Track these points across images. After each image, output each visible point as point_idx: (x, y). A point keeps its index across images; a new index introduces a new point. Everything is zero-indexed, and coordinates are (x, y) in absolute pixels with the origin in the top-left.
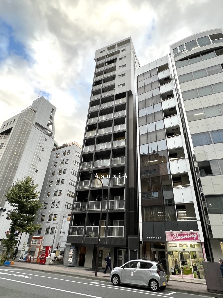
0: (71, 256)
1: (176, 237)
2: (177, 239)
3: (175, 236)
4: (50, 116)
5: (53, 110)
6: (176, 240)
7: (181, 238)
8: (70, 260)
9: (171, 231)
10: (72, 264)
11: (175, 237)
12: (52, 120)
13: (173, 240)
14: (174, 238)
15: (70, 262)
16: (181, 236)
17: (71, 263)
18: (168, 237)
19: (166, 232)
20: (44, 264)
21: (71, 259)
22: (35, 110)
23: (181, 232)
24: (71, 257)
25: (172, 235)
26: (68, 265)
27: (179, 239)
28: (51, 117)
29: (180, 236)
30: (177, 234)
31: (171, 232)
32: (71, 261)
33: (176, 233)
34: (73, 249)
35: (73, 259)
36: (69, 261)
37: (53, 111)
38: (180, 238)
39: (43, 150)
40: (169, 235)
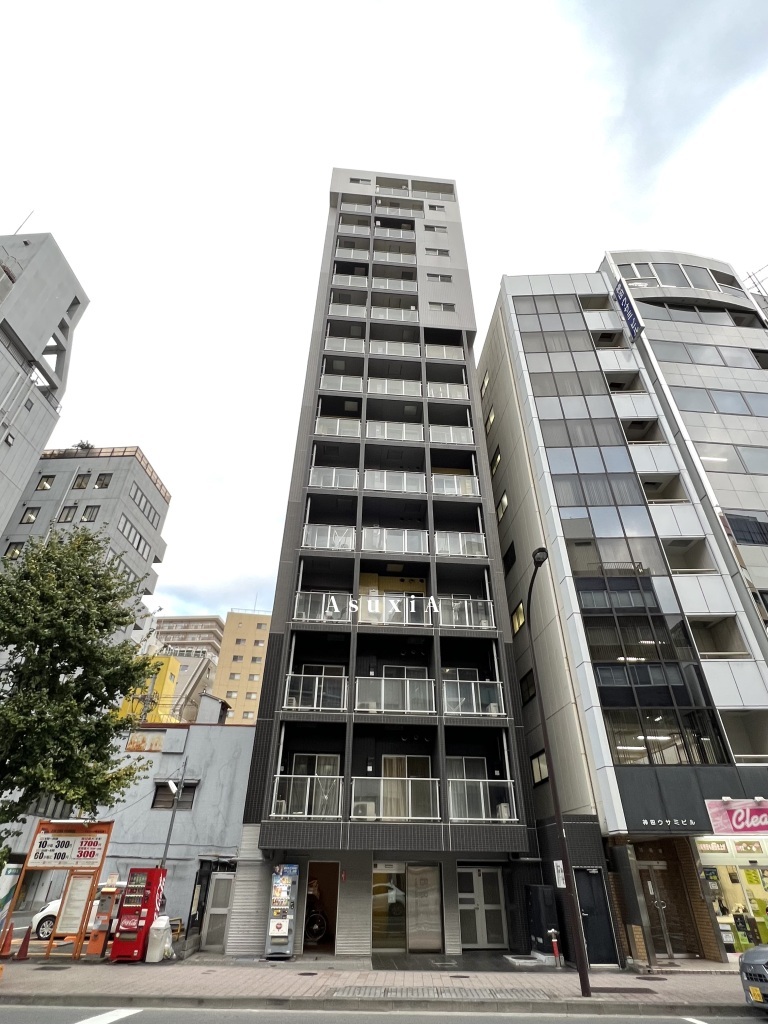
0: (284, 911)
1: (744, 820)
2: (749, 826)
3: (739, 815)
4: (63, 321)
5: (76, 302)
6: (745, 829)
7: (763, 824)
8: (279, 927)
9: (725, 799)
10: (290, 945)
11: (740, 819)
12: (66, 338)
13: (735, 830)
14: (738, 823)
15: (276, 940)
16: (759, 816)
17: (283, 940)
18: (718, 818)
19: (707, 802)
20: (141, 960)
21: (285, 924)
22: (14, 271)
23: (759, 803)
24: (283, 915)
25: (731, 813)
26: (270, 951)
27: (756, 825)
28: (63, 327)
29: (756, 817)
30: (745, 810)
31: (727, 803)
32: (284, 931)
33: (741, 805)
34: (286, 878)
35: (295, 922)
36: (273, 931)
37: (76, 304)
38: (756, 821)
39: (10, 440)
40: (720, 812)
